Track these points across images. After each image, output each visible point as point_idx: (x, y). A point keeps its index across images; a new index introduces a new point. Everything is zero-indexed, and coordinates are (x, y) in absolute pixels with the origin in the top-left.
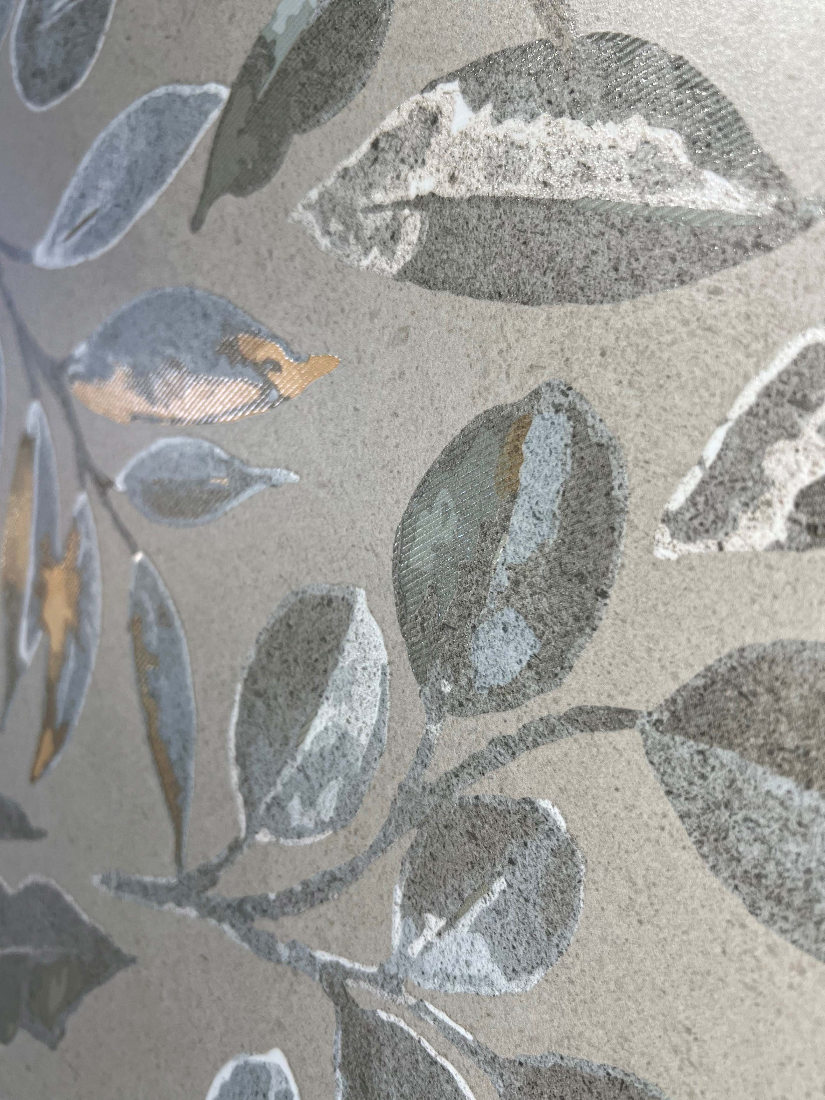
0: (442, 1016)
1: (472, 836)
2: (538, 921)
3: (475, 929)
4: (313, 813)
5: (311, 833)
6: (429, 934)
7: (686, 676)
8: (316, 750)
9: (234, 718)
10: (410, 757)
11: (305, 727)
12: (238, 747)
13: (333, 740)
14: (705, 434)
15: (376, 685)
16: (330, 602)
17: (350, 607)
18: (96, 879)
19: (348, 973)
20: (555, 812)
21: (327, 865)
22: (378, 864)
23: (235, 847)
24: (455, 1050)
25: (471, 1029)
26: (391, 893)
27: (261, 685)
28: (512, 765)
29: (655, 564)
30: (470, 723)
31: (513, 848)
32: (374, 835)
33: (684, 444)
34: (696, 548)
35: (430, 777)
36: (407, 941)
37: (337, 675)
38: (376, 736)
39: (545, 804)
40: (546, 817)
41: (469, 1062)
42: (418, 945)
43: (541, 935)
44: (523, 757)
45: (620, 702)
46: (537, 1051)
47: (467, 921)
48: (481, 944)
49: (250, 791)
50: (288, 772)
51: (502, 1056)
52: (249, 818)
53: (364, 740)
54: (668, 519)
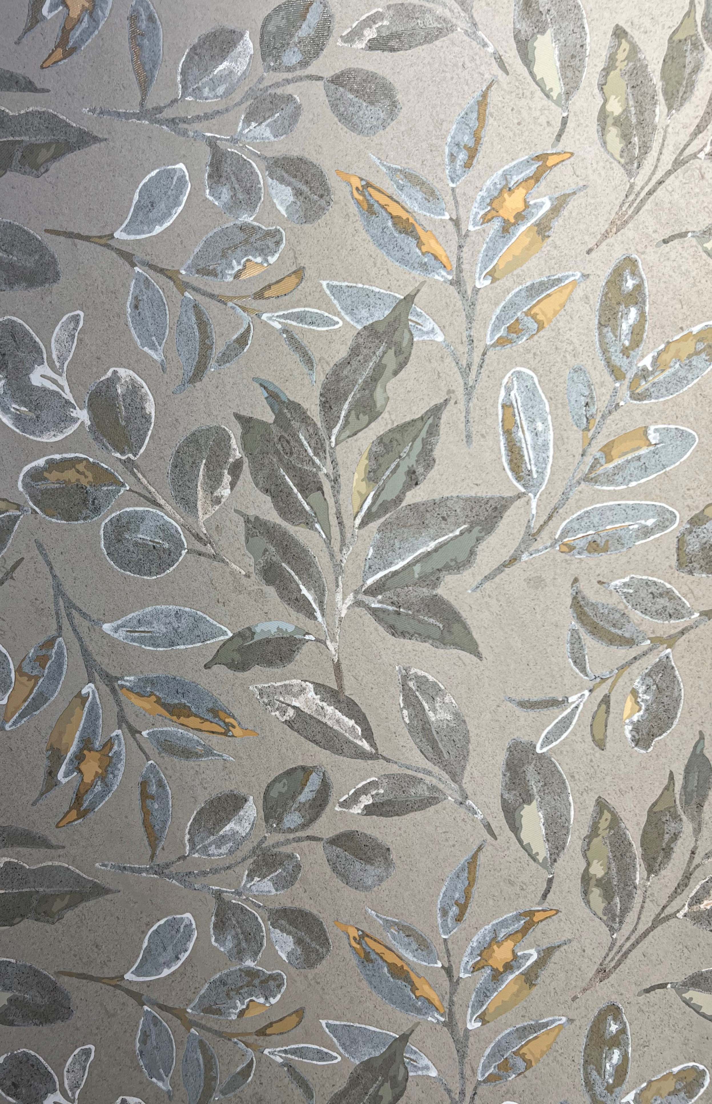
0: (251, 148)
1: (271, 102)
2: (286, 123)
3: (267, 126)
4: (213, 93)
5: (212, 99)
6: (251, 128)
7: (337, 72)
8: (219, 74)
9: (183, 59)
10: (255, 80)
11: (216, 67)
12: (182, 69)
13: (227, 72)
14: (353, 22)
15: (247, 59)
16: (234, 32)
17: (242, 36)
18: (85, 110)
19: (218, 139)
20: (298, 98)
21: (216, 108)
22: (236, 109)
23: (175, 101)
24: (253, 157)
25: (260, 151)
26: (240, 116)
27: (198, 51)
28: (288, 86)
29: (336, 46)
30: (278, 74)
31: (283, 106)
32: (238, 100)
33: (349, 22)
34: (346, 45)
35: (261, 86)
36: (243, 129)
37: (232, 54)
38: (244, 73)
39: (295, 96)
40: (295, 99)
41: (258, 159)
42: (247, 131)
43: (287, 127)
44: (291, 85)
45: (320, 75)
46: (279, 154)
47: (264, 124)
48: (268, 129)
49: (186, 84)
50: (205, 80)
51: (268, 156)
52: (183, 93)
53: (239, 74)
54: (341, 37)
